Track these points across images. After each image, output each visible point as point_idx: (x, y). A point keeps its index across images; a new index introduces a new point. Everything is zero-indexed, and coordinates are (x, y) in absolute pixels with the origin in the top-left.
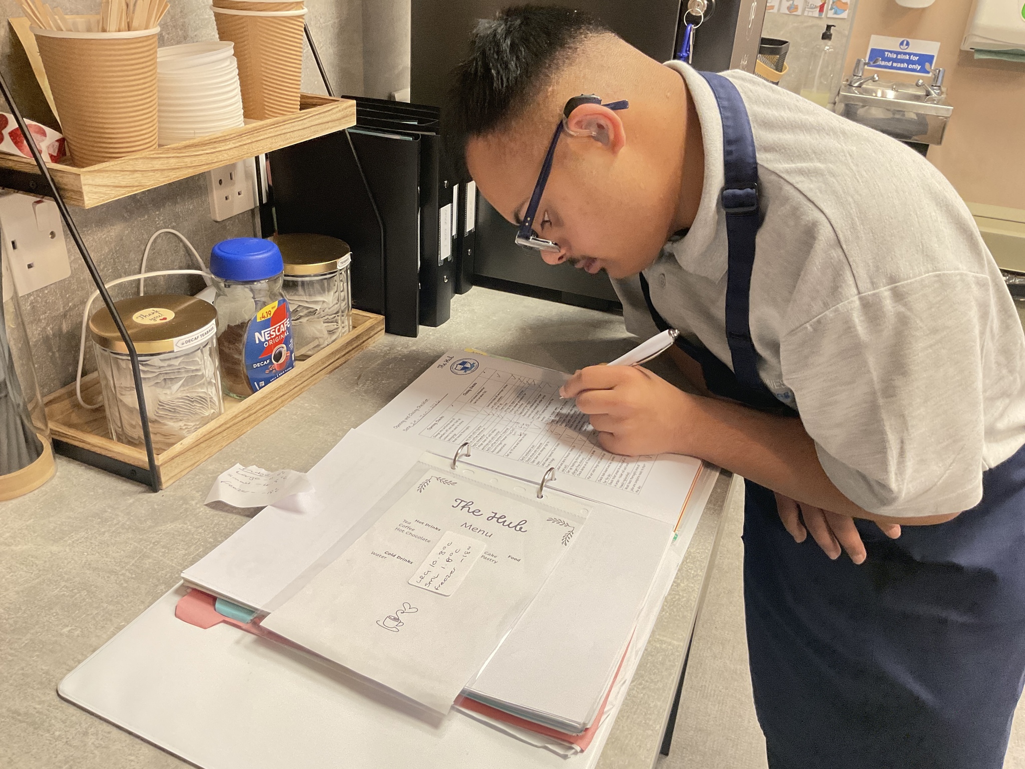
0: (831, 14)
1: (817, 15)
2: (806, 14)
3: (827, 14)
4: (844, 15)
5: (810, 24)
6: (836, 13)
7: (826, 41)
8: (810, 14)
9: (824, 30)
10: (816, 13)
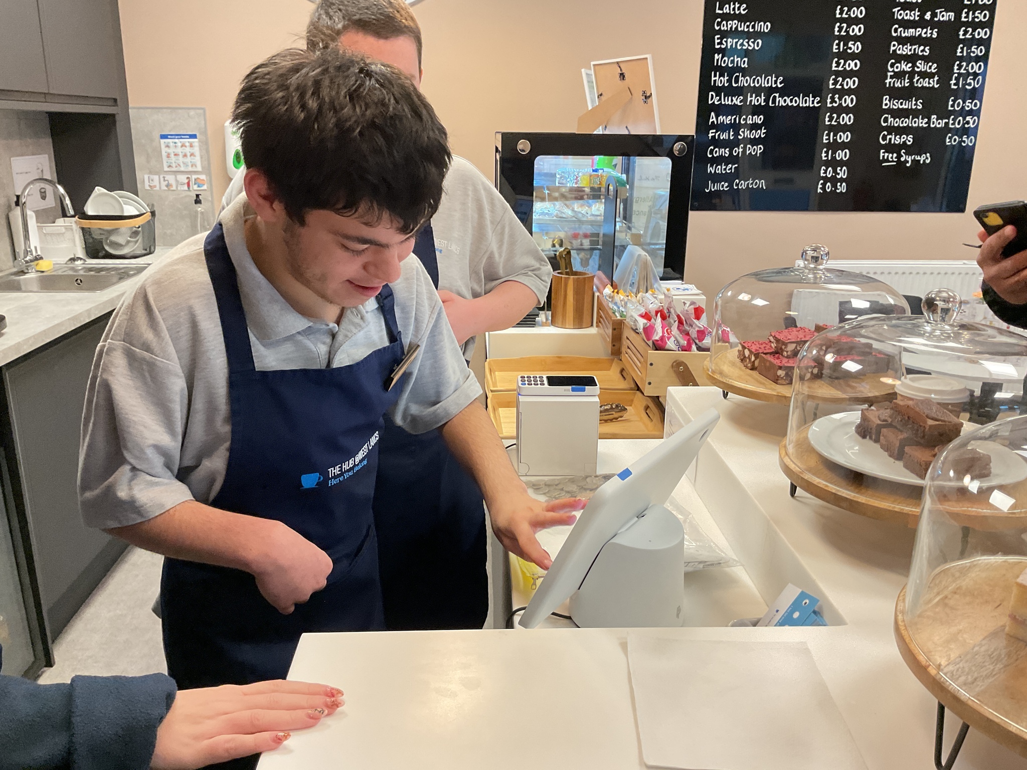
0: (195, 187)
1: (187, 189)
2: (179, 188)
3: (193, 187)
4: (205, 187)
5: (183, 195)
6: (199, 186)
7: (199, 205)
8: (182, 189)
9: (195, 198)
10: (186, 187)
